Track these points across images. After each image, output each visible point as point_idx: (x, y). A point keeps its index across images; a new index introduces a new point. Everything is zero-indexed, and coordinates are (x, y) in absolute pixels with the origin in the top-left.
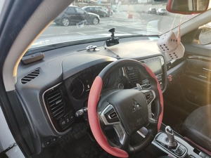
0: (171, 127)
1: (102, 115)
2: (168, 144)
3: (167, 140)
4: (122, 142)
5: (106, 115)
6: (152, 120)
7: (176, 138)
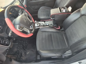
0: (36, 21)
1: (18, 29)
2: (39, 25)
3: (37, 25)
4: (29, 32)
5: (19, 29)
6: (31, 21)
7: (39, 23)
